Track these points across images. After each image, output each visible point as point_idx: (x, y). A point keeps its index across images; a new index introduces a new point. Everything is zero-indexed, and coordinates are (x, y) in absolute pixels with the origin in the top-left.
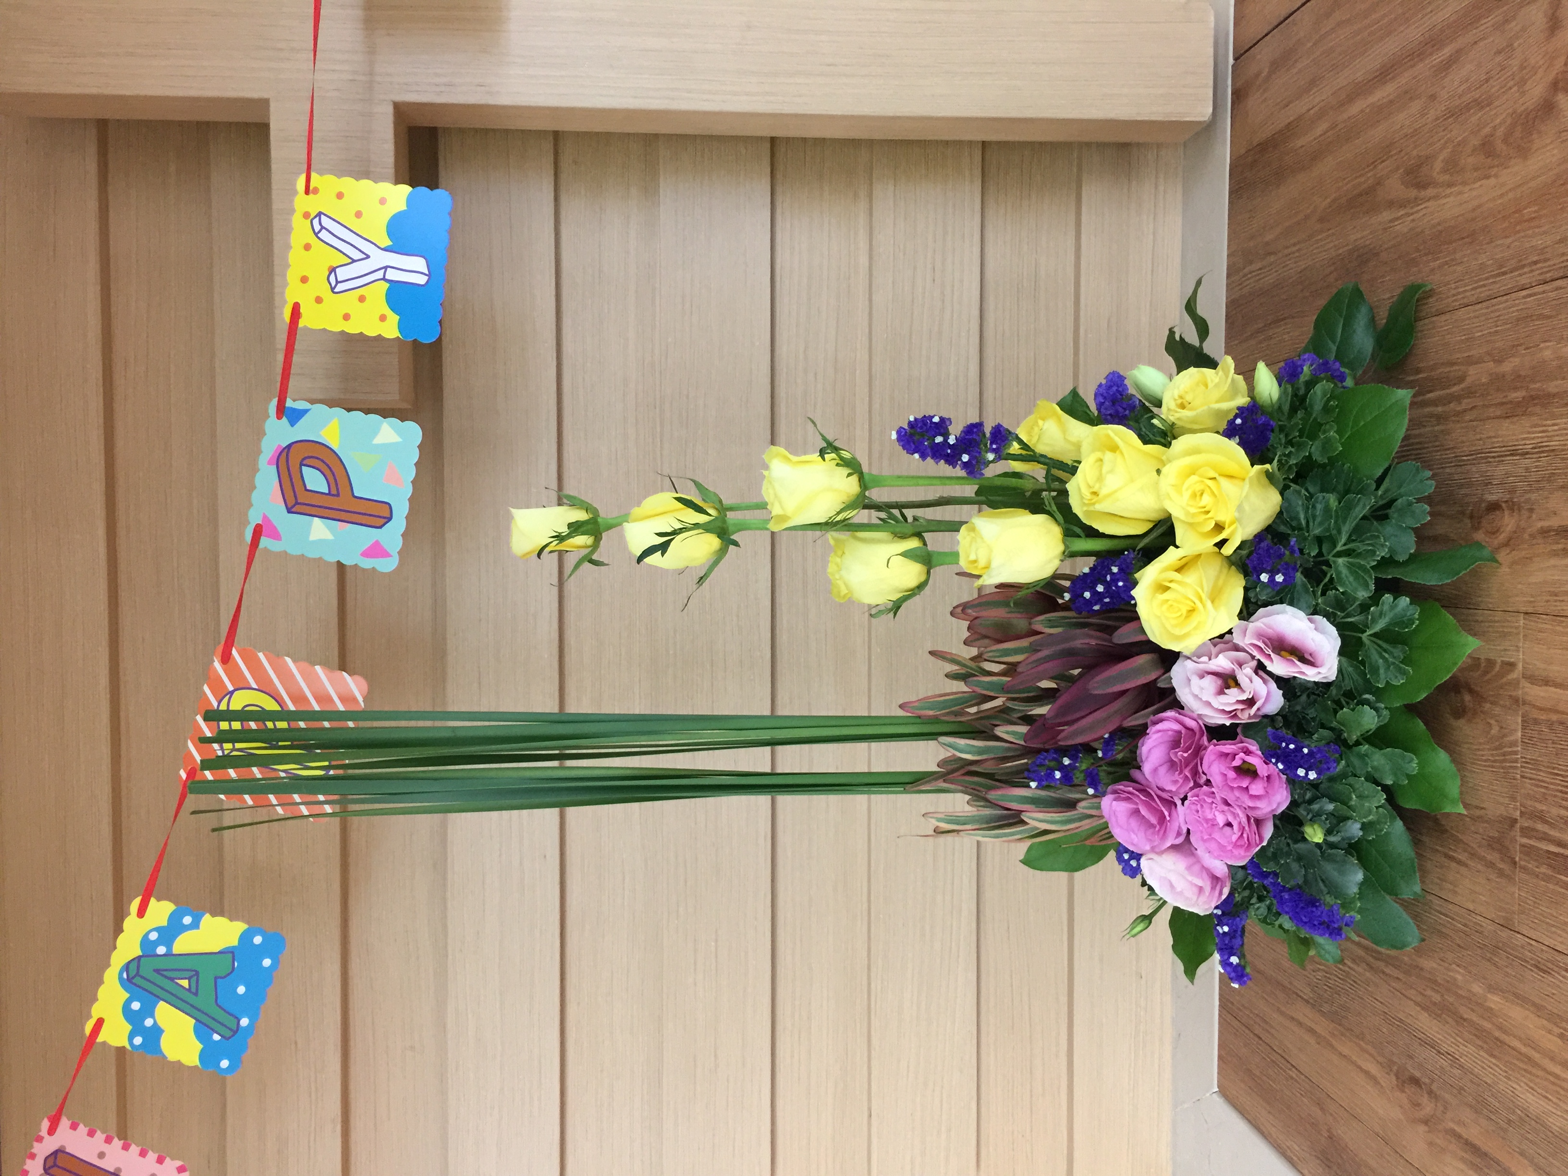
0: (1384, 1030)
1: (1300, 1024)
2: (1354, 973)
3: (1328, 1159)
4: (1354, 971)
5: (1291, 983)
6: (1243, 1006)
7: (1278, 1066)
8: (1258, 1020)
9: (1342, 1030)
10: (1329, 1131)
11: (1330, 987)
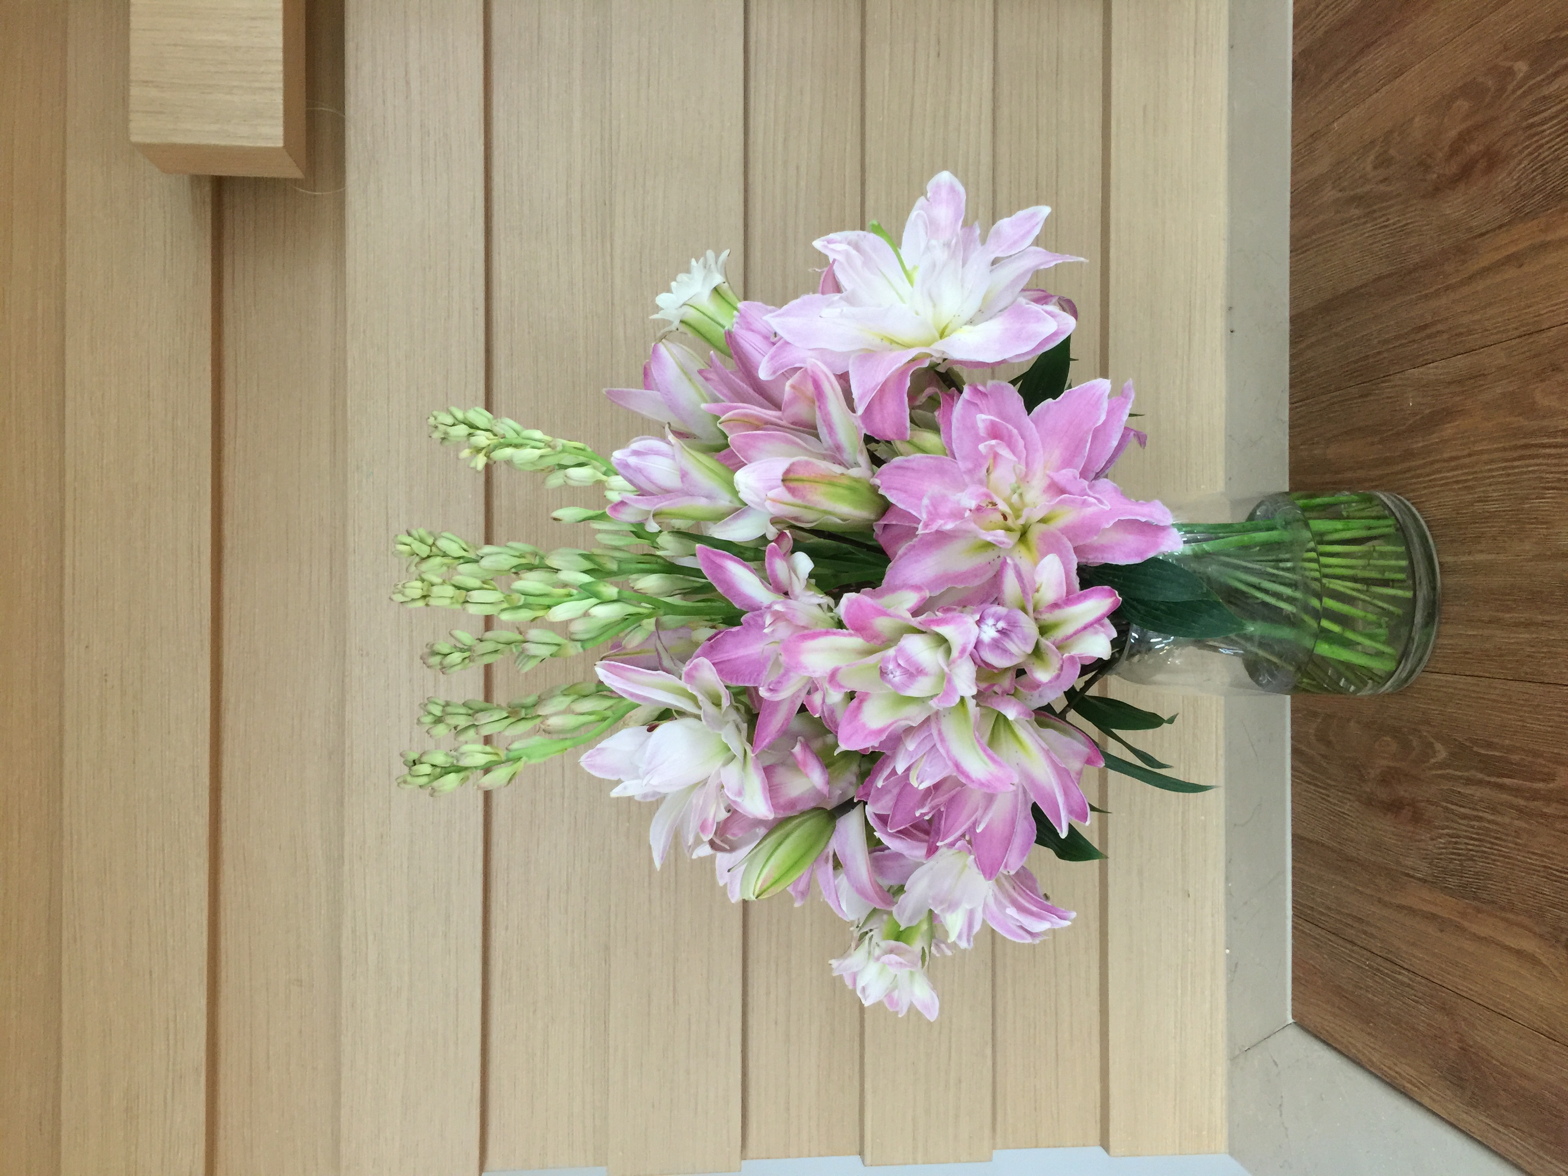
0: (1546, 891)
1: (1412, 911)
2: (1494, 827)
3: (1461, 1079)
4: (1497, 824)
5: (1398, 863)
6: (1329, 908)
7: (1379, 970)
8: (1350, 921)
9: (1479, 904)
10: (1461, 1041)
11: (1459, 855)
